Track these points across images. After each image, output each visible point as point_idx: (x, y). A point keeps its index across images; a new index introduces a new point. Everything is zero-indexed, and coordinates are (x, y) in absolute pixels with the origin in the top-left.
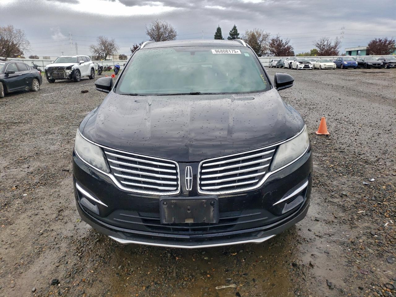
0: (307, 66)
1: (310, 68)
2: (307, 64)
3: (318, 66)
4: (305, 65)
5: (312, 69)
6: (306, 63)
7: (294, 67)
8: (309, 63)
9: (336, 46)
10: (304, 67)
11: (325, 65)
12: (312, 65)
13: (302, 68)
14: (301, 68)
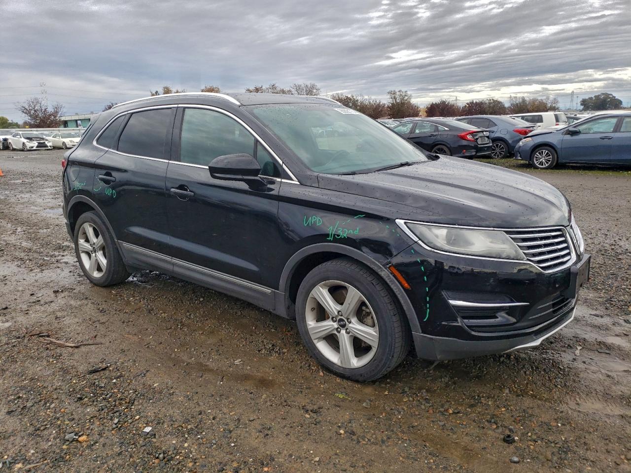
0: (42, 145)
1: (49, 148)
2: (41, 142)
3: (61, 145)
4: (39, 143)
5: (51, 149)
6: (38, 139)
7: (14, 147)
8: (43, 139)
9: (57, 112)
10: (37, 147)
11: (71, 141)
12: (50, 142)
13: (34, 148)
14: (32, 147)
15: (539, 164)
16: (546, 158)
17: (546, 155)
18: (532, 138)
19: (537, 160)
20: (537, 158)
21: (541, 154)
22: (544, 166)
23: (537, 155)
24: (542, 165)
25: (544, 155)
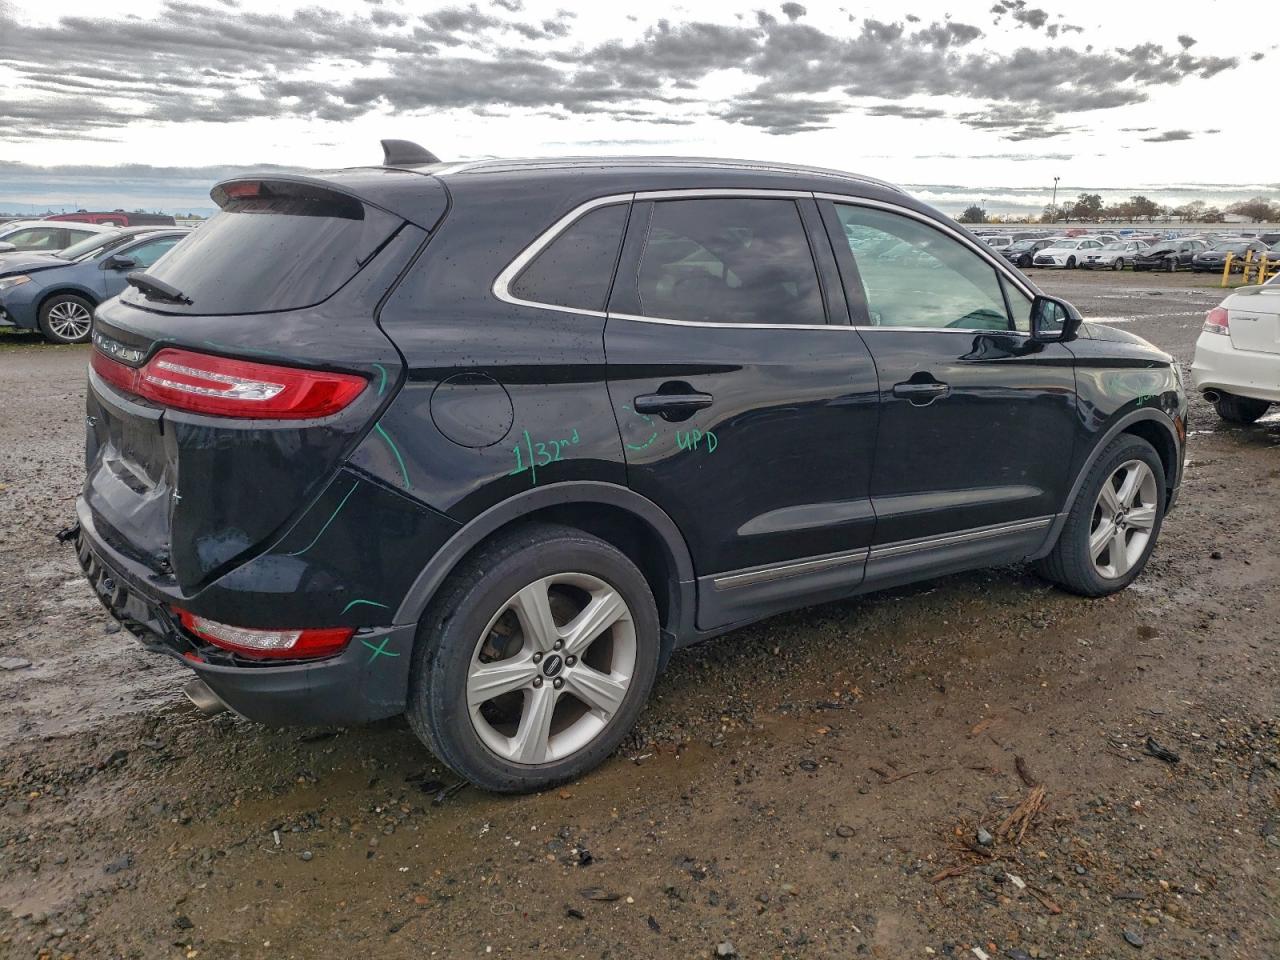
15: (65, 333)
16: (77, 320)
17: (75, 314)
18: (33, 275)
19: (55, 325)
20: (53, 319)
21: (63, 310)
22: (77, 337)
23: (54, 313)
24: (72, 334)
25: (71, 314)
